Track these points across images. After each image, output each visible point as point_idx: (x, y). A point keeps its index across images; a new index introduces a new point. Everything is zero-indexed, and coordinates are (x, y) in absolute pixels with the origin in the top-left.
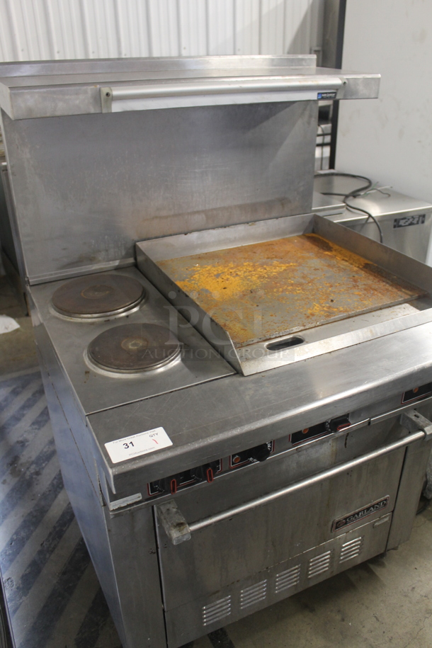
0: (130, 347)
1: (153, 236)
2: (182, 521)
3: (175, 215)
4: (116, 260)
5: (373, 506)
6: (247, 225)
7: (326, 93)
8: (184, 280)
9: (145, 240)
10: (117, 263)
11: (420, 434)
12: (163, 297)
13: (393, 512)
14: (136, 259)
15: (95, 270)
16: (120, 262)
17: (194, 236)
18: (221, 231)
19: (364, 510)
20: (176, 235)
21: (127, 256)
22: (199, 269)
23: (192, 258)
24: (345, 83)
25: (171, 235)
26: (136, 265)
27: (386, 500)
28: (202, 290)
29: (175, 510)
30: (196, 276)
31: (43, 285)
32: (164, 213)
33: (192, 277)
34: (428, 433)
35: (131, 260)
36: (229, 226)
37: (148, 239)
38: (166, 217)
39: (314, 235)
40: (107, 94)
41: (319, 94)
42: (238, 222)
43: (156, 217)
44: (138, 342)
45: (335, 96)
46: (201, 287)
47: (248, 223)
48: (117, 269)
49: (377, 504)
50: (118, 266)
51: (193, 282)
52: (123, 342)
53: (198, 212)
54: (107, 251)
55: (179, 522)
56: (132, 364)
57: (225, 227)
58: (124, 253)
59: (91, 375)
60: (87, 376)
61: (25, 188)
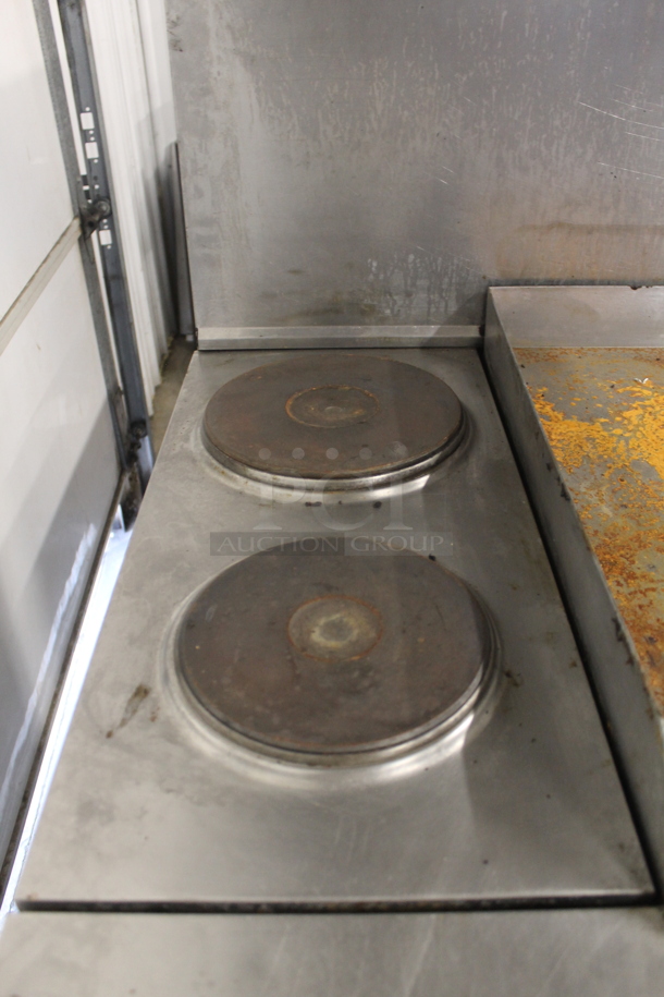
0: (317, 637)
1: (542, 277)
3: (614, 229)
4: (428, 323)
8: (591, 420)
9: (516, 283)
10: (430, 332)
12: (512, 461)
14: (482, 331)
15: (372, 339)
16: (438, 332)
20: (609, 284)
21: (462, 317)
22: (646, 392)
23: (638, 356)
25: (592, 283)
26: (480, 347)
28: (636, 464)
30: (633, 415)
31: (228, 356)
32: (584, 217)
33: (619, 413)
35: (472, 332)
37: (528, 283)
38: (590, 230)
43: (560, 225)
44: (351, 622)
46: (635, 456)
48: (428, 347)
50: (431, 339)
51: (618, 431)
52: (296, 616)
54: (408, 294)
56: (276, 720)
58: (453, 308)
59: (144, 710)
60: (132, 709)
61: (207, 91)
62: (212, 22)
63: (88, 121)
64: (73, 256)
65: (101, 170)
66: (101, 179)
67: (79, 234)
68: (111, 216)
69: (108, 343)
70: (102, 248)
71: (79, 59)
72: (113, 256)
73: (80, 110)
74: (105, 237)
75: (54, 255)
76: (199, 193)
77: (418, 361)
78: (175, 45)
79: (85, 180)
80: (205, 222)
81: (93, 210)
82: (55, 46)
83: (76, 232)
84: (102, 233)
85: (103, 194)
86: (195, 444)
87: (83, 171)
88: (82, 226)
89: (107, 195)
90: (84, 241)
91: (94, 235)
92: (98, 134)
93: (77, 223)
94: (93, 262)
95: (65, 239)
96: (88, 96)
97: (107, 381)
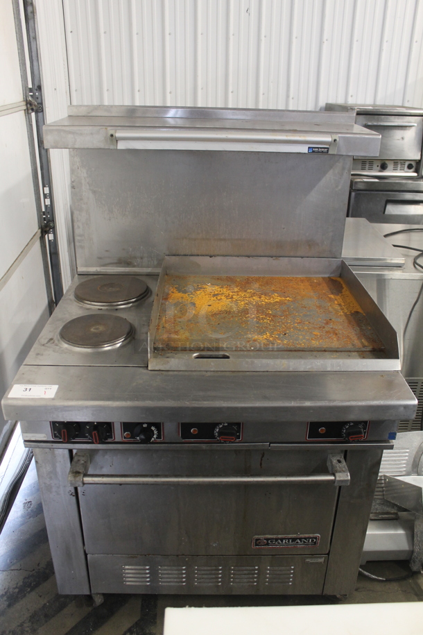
0: (92, 330)
1: (182, 254)
2: (81, 471)
3: (203, 239)
4: (148, 267)
5: (300, 539)
6: (270, 259)
7: (318, 148)
8: (186, 293)
9: (174, 255)
10: (149, 270)
11: (332, 478)
13: (328, 554)
16: (151, 270)
17: (218, 260)
18: (245, 259)
19: (289, 539)
20: (203, 256)
21: (157, 266)
24: (335, 140)
25: (198, 255)
27: (316, 538)
29: (83, 462)
30: (199, 292)
31: (86, 276)
32: (193, 235)
33: (195, 292)
34: (338, 479)
36: (253, 256)
37: (178, 255)
38: (195, 240)
39: (339, 279)
40: (112, 135)
41: (309, 148)
42: (262, 254)
43: (186, 238)
44: (101, 327)
45: (328, 151)
46: (192, 301)
47: (272, 257)
49: (305, 538)
50: (150, 273)
53: (224, 240)
54: (142, 259)
55: (78, 470)
57: (249, 257)
58: (155, 263)
59: (52, 341)
60: (49, 341)
61: (81, 199)
62: (83, 181)
63: (47, 190)
64: (38, 244)
65: (51, 209)
66: (50, 213)
67: (40, 235)
68: (54, 228)
69: (50, 281)
70: (49, 241)
71: (45, 167)
72: (54, 245)
73: (44, 186)
74: (51, 237)
75: (30, 243)
76: (79, 227)
77: (143, 279)
78: (73, 187)
79: (44, 213)
80: (80, 236)
81: (46, 226)
82: (36, 164)
83: (39, 234)
84: (50, 235)
85: (51, 219)
86: (72, 297)
87: (44, 210)
88: (42, 232)
89: (53, 220)
90: (42, 238)
91: (46, 236)
92: (51, 196)
93: (40, 231)
94: (45, 247)
95: (35, 237)
96: (47, 181)
97: (48, 297)
